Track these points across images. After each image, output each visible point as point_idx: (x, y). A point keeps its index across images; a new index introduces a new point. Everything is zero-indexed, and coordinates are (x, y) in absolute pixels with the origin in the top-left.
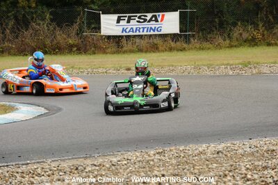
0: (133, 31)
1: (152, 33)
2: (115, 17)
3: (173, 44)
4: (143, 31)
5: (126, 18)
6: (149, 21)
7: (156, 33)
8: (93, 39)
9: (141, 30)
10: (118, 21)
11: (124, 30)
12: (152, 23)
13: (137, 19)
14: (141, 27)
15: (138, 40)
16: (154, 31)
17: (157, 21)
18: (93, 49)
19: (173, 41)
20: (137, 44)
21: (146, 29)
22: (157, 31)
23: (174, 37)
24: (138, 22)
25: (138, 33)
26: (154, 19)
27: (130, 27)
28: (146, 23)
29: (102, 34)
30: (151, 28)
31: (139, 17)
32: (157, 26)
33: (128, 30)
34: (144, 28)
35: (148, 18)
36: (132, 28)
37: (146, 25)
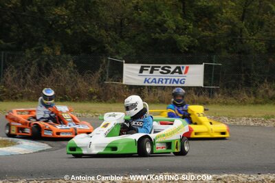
0: (155, 82)
1: (175, 84)
2: (138, 67)
3: (196, 97)
4: (166, 83)
5: (150, 69)
6: (173, 73)
7: (179, 85)
8: (114, 89)
9: (164, 81)
10: (141, 71)
11: (146, 80)
12: (175, 74)
13: (160, 70)
14: (164, 78)
15: (160, 92)
16: (177, 83)
17: (180, 73)
18: (114, 98)
19: (196, 94)
20: (159, 95)
21: (169, 81)
22: (181, 83)
23: (197, 90)
24: (161, 73)
25: (160, 84)
26: (177, 71)
27: (152, 78)
28: (169, 74)
29: (124, 83)
30: (174, 80)
31: (163, 69)
32: (181, 78)
33: (150, 81)
34: (167, 79)
35: (172, 70)
36: (155, 79)
37: (169, 76)
